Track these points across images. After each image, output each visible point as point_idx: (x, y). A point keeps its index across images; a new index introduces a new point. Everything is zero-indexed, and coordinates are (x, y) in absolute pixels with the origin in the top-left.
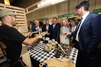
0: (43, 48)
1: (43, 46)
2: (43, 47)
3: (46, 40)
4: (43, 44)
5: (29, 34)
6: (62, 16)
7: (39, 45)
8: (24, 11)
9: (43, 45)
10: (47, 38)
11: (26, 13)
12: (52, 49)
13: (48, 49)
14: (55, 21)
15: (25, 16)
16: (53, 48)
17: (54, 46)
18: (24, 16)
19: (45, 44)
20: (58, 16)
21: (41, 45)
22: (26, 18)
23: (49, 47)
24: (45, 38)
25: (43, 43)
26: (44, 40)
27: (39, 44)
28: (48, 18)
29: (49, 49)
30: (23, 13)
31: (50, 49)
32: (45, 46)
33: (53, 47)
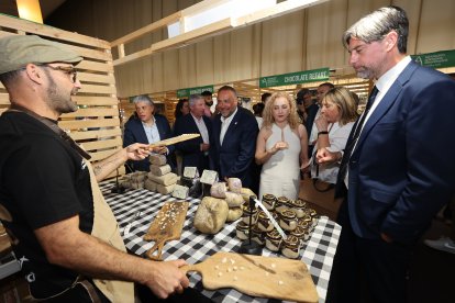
0: (187, 218)
4: (188, 201)
5: (137, 151)
6: (274, 81)
8: (108, 52)
11: (118, 62)
12: (229, 222)
13: (211, 220)
15: (111, 75)
16: (231, 218)
17: (239, 207)
18: (105, 73)
19: (197, 200)
22: (113, 85)
23: (213, 214)
25: (190, 195)
26: (194, 181)
28: (212, 86)
29: (215, 221)
30: (104, 62)
31: (220, 221)
32: (196, 208)
33: (231, 211)
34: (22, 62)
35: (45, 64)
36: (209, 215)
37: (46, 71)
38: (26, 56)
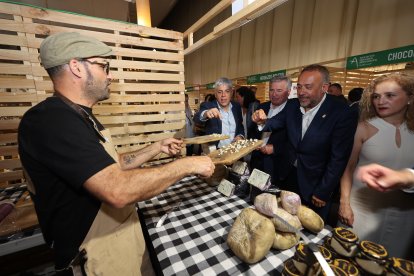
0: (224, 224)
1: (228, 211)
2: (227, 218)
3: (251, 181)
4: (231, 201)
5: (169, 146)
6: (370, 60)
7: (213, 199)
8: (181, 42)
9: (230, 206)
10: (255, 171)
13: (248, 244)
14: (312, 85)
15: (182, 64)
16: (278, 245)
17: (294, 234)
18: (176, 63)
19: (242, 202)
20: (342, 56)
21: (222, 200)
22: (182, 73)
23: (253, 237)
24: (247, 172)
25: (235, 193)
26: (243, 178)
27: (215, 194)
28: (284, 71)
29: (253, 247)
31: (260, 250)
33: (279, 237)
34: (67, 58)
35: (84, 59)
36: (247, 235)
37: (85, 65)
38: (70, 52)
